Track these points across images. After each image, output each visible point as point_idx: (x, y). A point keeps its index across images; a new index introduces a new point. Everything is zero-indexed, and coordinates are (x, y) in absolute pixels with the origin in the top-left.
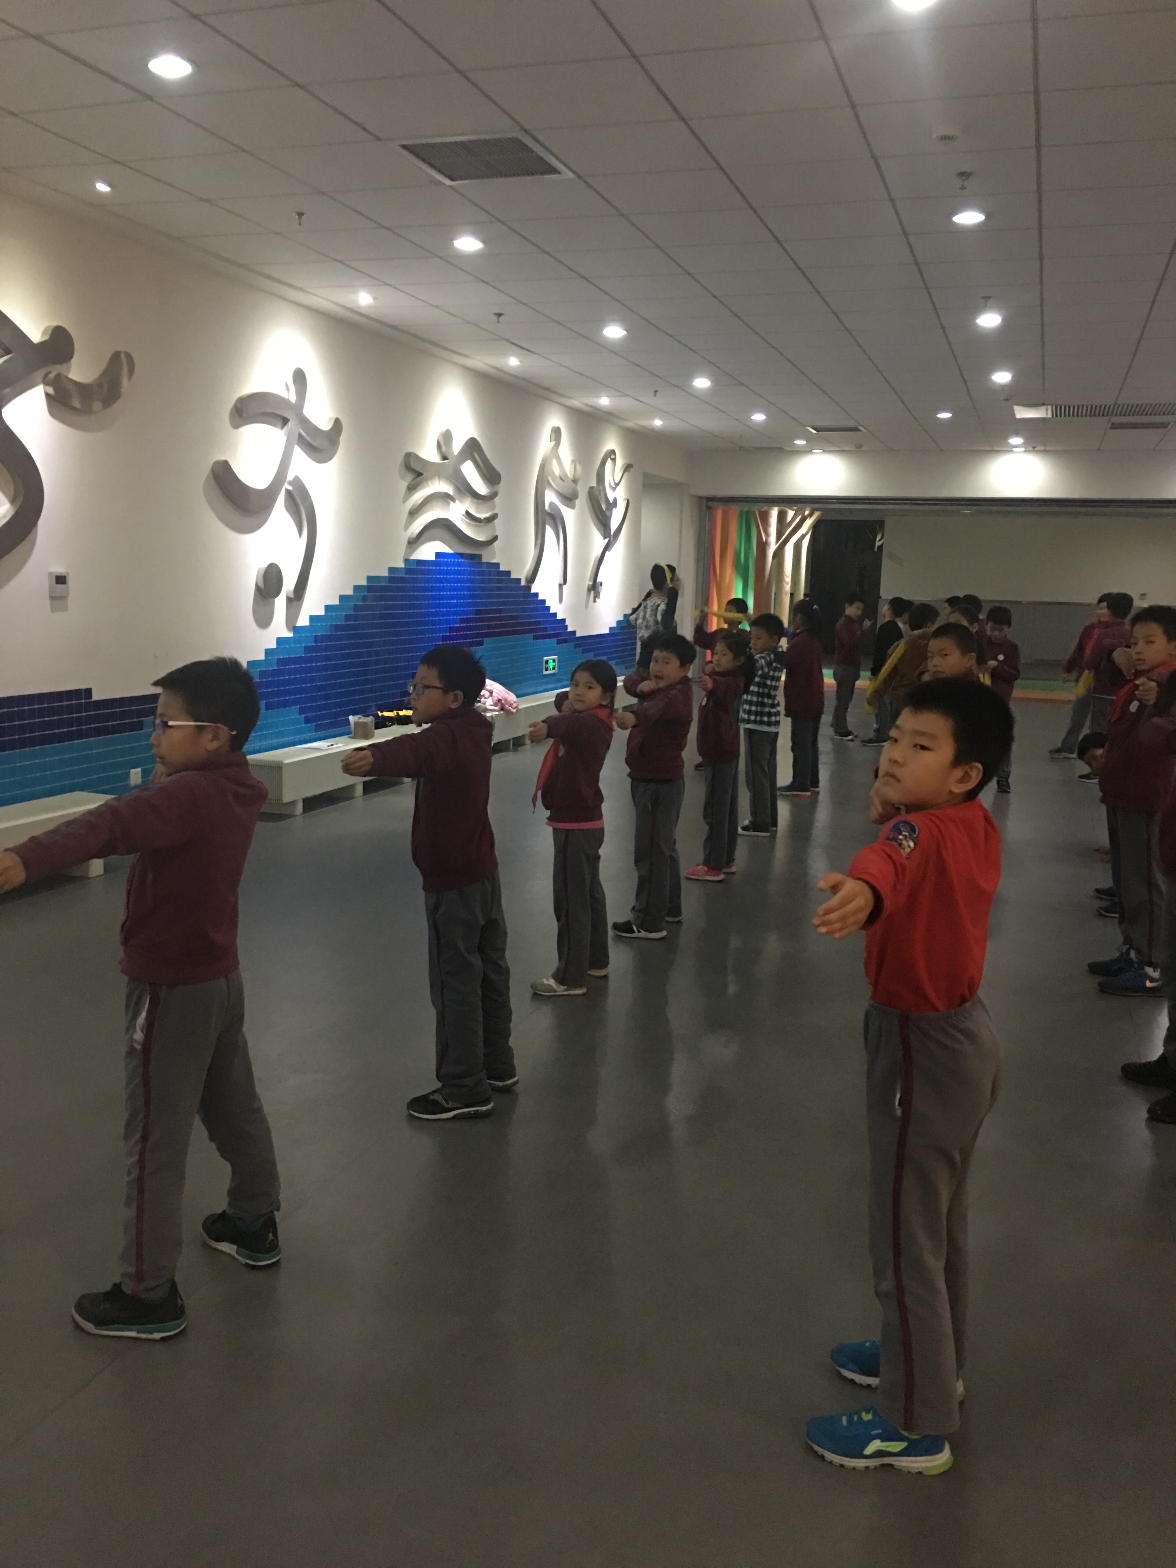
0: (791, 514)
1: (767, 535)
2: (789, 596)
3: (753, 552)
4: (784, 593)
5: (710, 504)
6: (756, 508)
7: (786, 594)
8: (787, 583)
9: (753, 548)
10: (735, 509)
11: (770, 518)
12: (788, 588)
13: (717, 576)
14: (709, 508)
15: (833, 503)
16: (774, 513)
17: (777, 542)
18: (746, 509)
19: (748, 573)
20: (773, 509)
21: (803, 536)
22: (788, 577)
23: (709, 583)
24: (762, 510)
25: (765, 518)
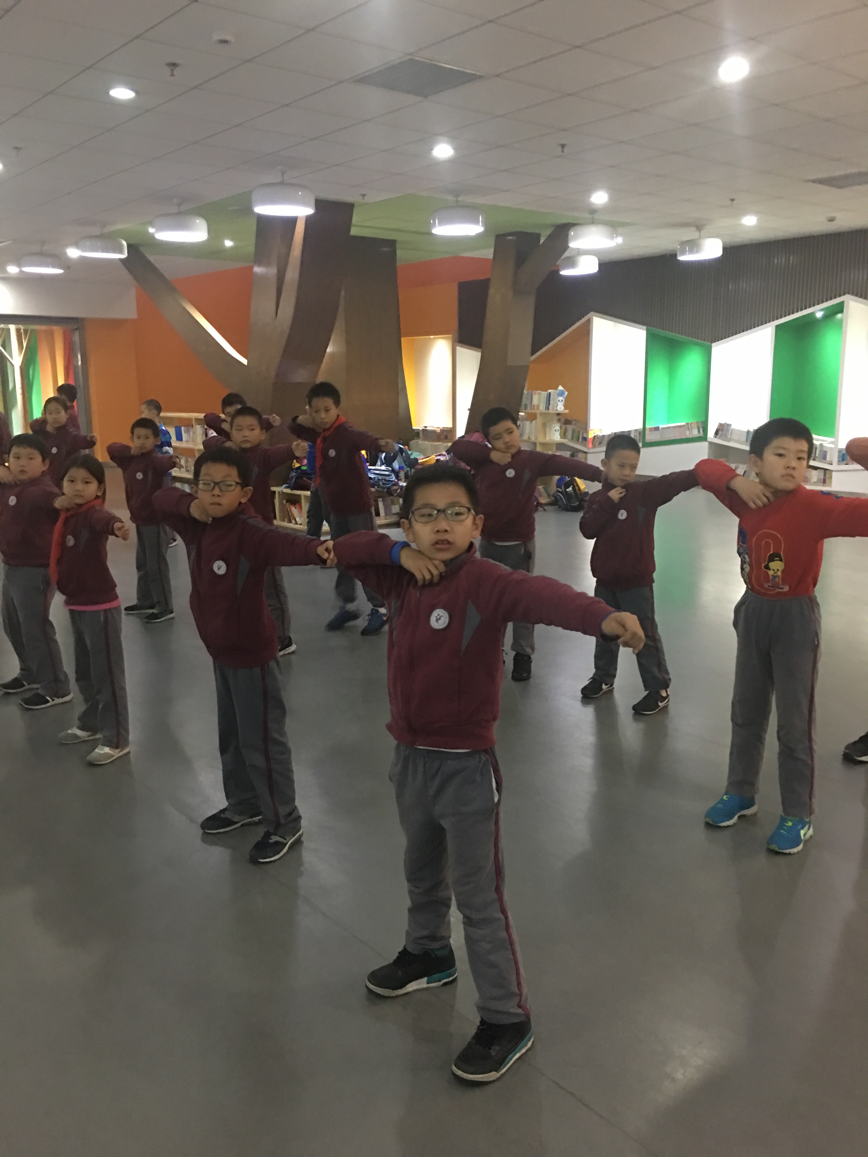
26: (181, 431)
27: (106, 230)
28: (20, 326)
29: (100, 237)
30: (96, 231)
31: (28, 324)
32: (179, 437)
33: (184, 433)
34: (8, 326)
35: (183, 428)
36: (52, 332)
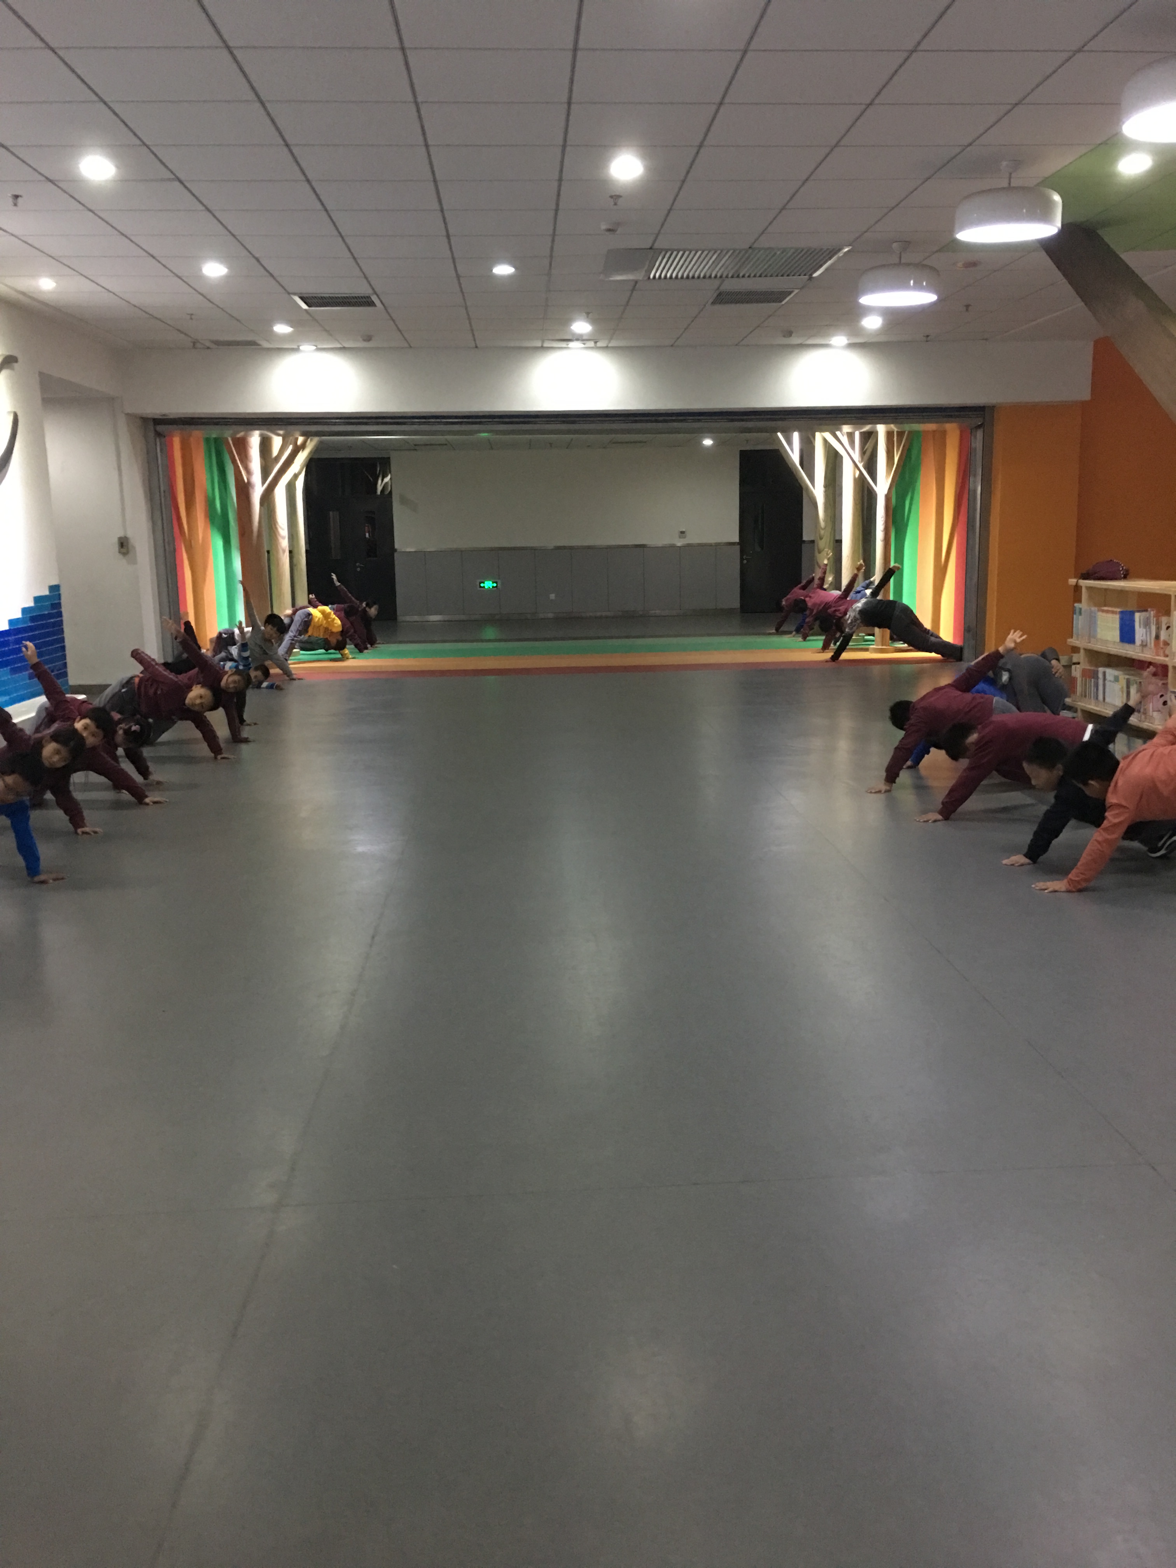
0: (277, 442)
1: (249, 472)
2: (287, 553)
3: (232, 499)
4: (281, 552)
5: (160, 428)
6: (228, 434)
7: (284, 551)
8: (284, 538)
9: (231, 494)
10: (198, 434)
11: (250, 449)
12: (284, 543)
13: (184, 532)
14: (159, 434)
15: (335, 424)
16: (255, 440)
17: (263, 483)
18: (214, 436)
19: (229, 529)
20: (251, 436)
21: (296, 476)
22: (283, 529)
23: (174, 541)
24: (238, 436)
25: (242, 446)
26: (1133, 621)
28: (892, 426)
31: (901, 423)
32: (1127, 635)
33: (1140, 627)
34: (876, 427)
35: (1137, 615)
36: (944, 433)
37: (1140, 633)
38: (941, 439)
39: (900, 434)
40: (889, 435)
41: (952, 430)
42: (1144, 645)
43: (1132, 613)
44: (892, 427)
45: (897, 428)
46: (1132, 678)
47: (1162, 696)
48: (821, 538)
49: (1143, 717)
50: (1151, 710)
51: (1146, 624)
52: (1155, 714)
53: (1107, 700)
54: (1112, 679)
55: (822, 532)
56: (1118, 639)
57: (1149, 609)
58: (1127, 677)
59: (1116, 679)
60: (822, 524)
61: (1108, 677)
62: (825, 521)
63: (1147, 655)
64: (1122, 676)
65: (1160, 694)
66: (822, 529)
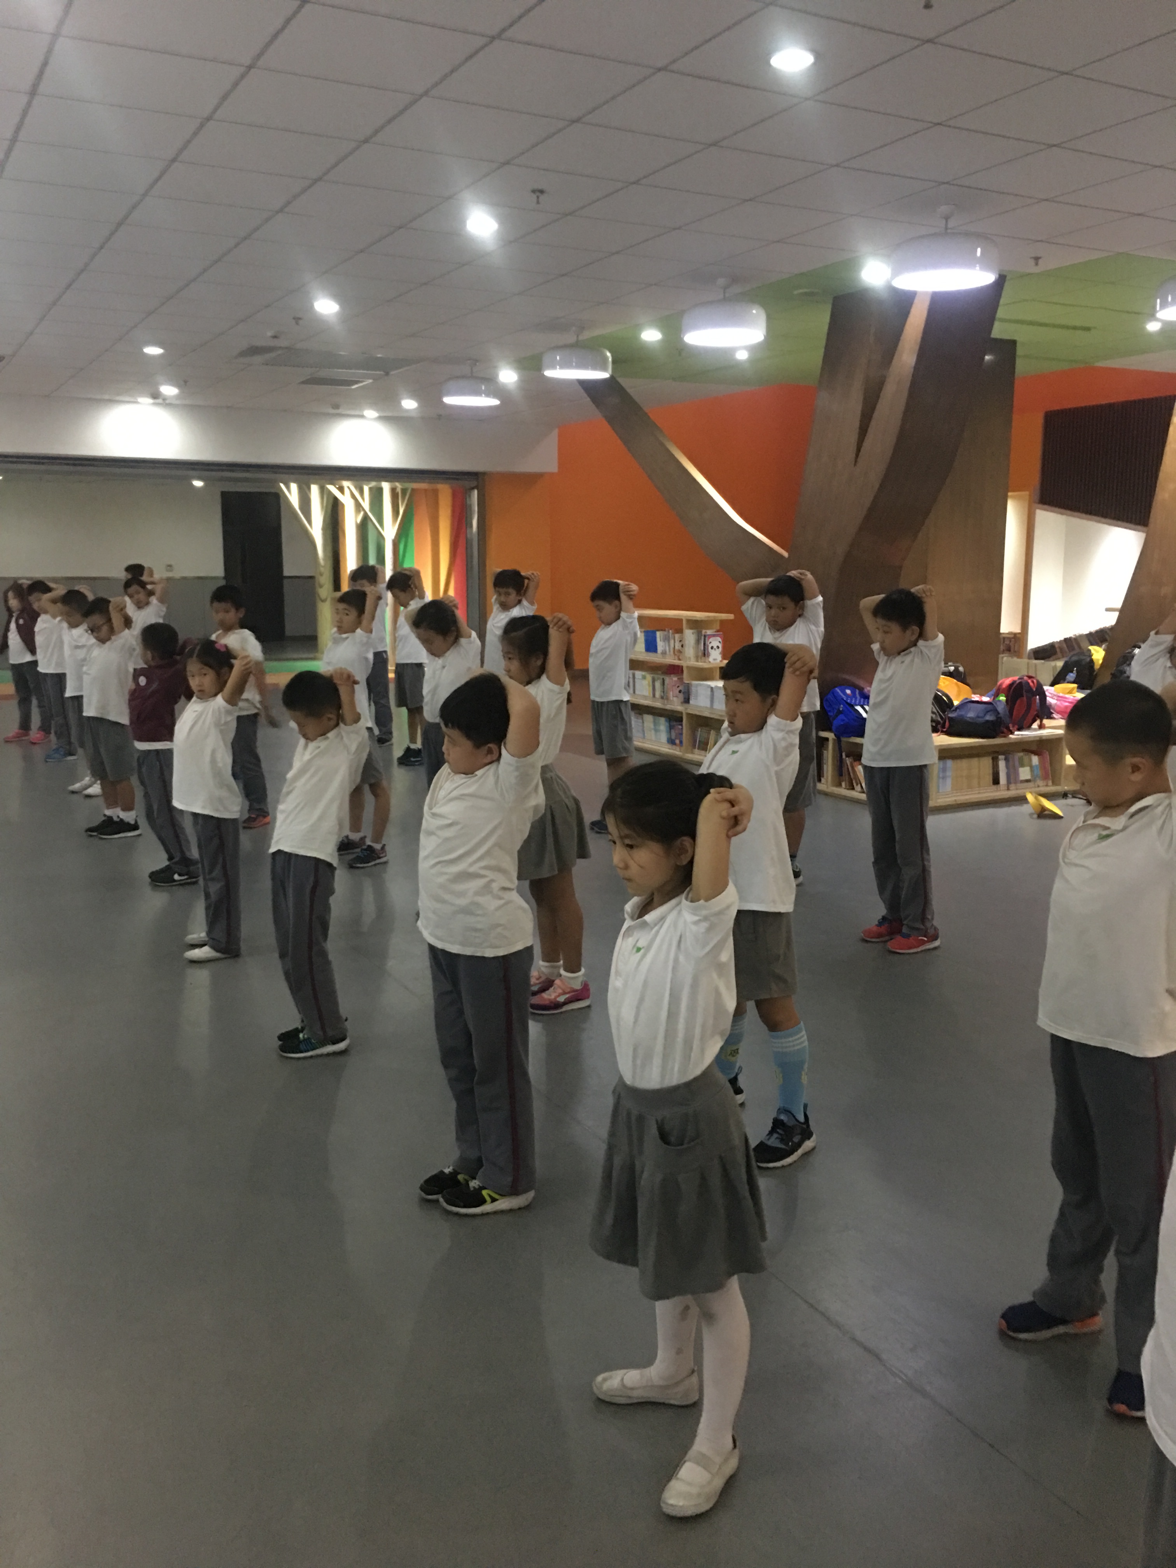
26: (655, 638)
27: (586, 335)
28: (396, 484)
29: (576, 346)
30: (571, 338)
31: (404, 482)
32: (651, 646)
33: (661, 641)
34: (381, 484)
35: (658, 634)
36: (435, 492)
37: (661, 645)
38: (434, 498)
39: (404, 491)
40: (393, 491)
41: (445, 491)
42: (664, 653)
43: (654, 633)
44: (399, 486)
45: (402, 485)
46: (656, 676)
47: (678, 687)
48: (321, 575)
49: (666, 701)
50: (671, 696)
51: (666, 639)
52: (675, 699)
53: (637, 692)
54: (640, 677)
55: (322, 569)
56: (644, 650)
57: (667, 629)
58: (652, 675)
59: (644, 678)
60: (322, 562)
61: (636, 676)
62: (324, 559)
63: (670, 660)
64: (649, 677)
65: (677, 685)
66: (322, 566)
